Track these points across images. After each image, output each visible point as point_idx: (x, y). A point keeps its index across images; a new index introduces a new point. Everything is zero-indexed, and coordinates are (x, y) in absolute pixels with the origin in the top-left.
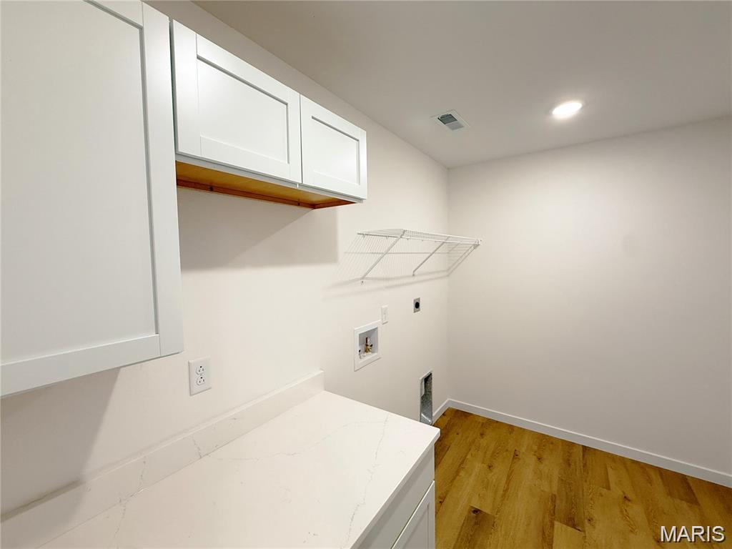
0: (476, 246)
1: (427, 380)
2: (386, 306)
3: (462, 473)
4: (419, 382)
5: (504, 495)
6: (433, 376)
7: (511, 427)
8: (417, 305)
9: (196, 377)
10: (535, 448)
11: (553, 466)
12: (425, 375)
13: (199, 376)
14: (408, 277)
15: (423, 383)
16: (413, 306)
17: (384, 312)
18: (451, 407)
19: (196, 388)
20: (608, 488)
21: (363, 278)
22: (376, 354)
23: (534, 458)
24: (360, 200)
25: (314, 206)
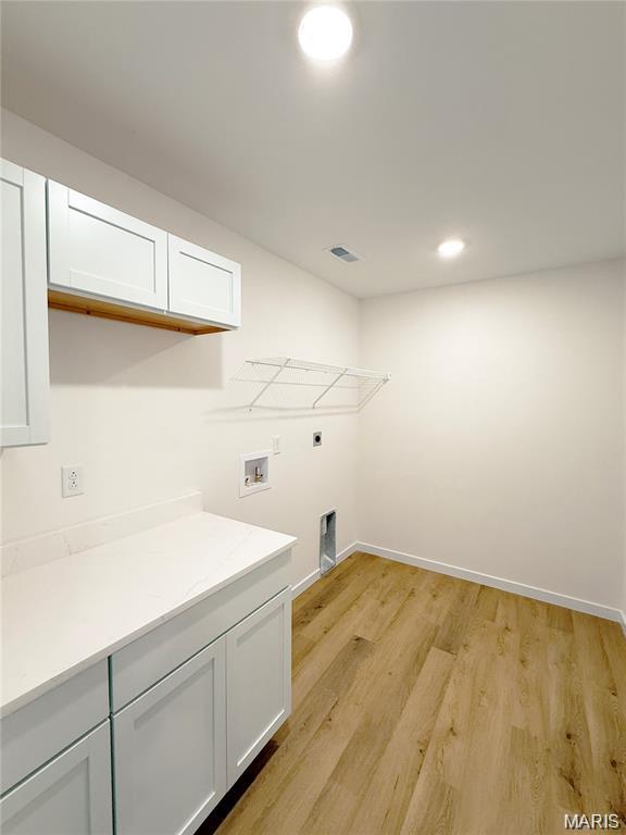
0: (386, 381)
1: (330, 518)
2: (278, 436)
3: (354, 608)
4: (319, 520)
5: (389, 627)
6: (337, 515)
7: (416, 569)
8: (318, 439)
9: (68, 482)
10: (433, 586)
11: (445, 602)
12: (327, 512)
13: (71, 482)
14: (308, 408)
15: (325, 522)
16: (312, 439)
17: (277, 442)
18: (359, 550)
19: (68, 492)
20: (493, 620)
21: (251, 406)
22: (265, 484)
23: (430, 596)
24: (235, 328)
25: (195, 332)
